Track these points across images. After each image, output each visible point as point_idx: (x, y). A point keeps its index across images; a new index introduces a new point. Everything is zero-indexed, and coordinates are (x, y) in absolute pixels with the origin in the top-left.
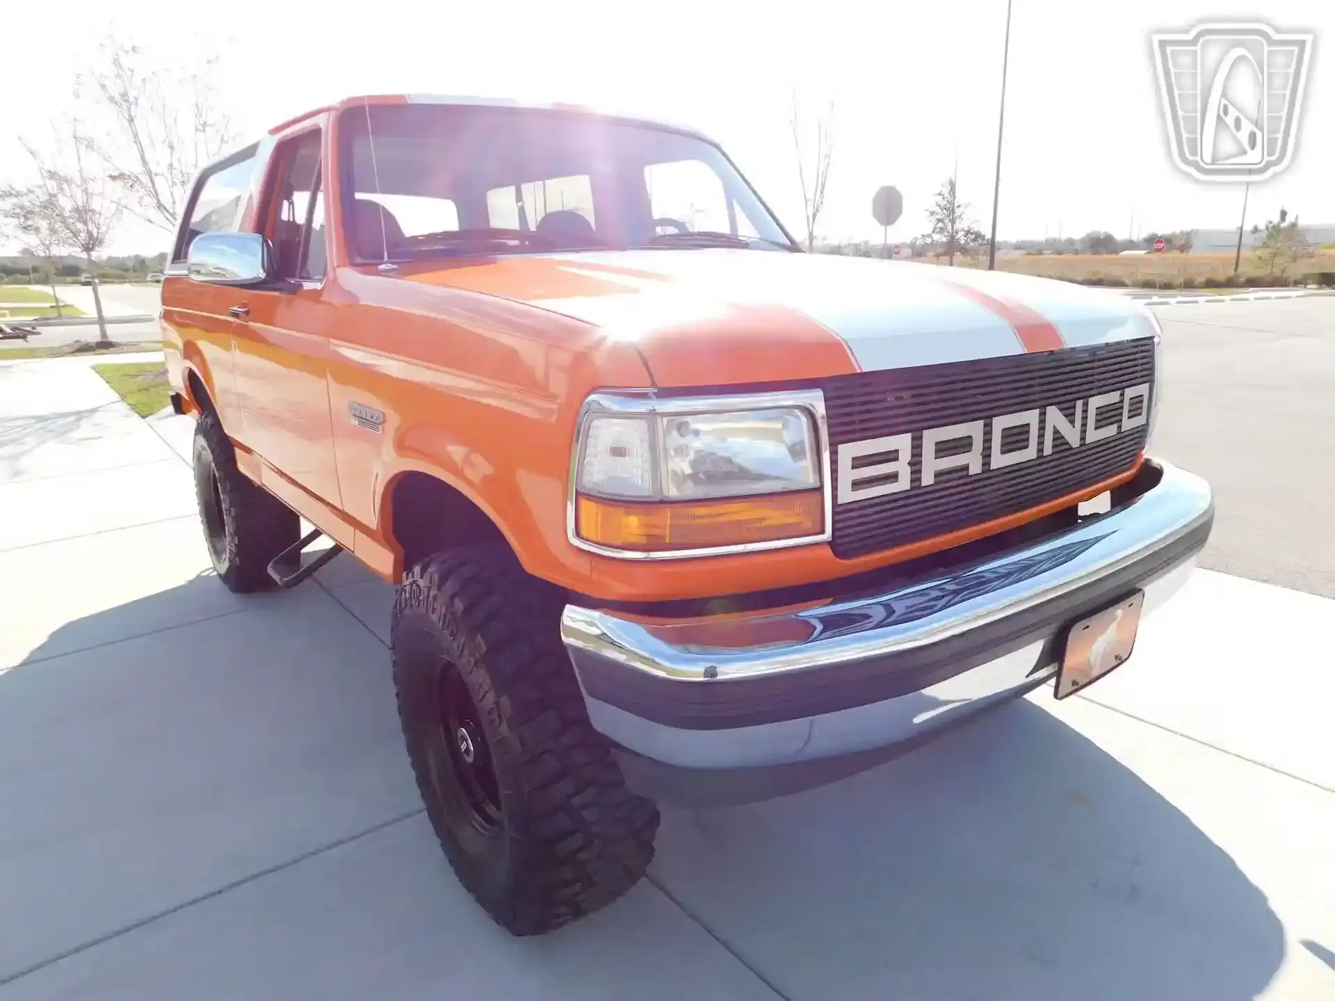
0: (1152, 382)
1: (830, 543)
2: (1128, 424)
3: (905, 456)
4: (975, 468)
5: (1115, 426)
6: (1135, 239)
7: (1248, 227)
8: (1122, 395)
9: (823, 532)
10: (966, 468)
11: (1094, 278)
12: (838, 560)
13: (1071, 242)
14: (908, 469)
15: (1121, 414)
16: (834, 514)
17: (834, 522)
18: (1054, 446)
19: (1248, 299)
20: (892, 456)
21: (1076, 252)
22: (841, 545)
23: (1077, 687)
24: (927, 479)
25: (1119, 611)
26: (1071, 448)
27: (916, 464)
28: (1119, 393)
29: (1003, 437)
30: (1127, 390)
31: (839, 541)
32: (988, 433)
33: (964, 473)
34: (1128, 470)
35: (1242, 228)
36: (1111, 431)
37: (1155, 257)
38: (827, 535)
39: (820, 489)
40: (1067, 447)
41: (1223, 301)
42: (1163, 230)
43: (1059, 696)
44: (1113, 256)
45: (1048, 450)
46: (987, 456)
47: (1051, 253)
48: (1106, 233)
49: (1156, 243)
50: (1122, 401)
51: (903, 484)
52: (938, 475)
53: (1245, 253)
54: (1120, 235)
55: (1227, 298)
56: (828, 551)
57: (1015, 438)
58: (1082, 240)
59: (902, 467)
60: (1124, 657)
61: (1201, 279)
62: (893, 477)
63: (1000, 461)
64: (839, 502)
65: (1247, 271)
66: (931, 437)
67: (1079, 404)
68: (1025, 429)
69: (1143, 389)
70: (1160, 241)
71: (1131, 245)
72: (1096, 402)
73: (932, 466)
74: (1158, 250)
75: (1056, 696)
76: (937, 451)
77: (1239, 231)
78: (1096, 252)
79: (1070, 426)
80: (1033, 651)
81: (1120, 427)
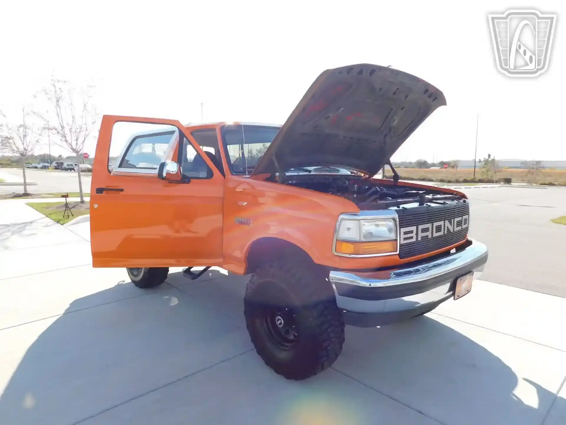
0: (469, 214)
1: (398, 255)
2: (464, 226)
3: (415, 232)
4: (430, 236)
5: (461, 227)
6: (435, 162)
7: (477, 160)
8: (462, 218)
9: (397, 251)
10: (428, 236)
11: (422, 178)
12: (400, 260)
13: (410, 163)
14: (415, 235)
15: (462, 223)
16: (400, 246)
17: (400, 249)
18: (447, 231)
19: (479, 188)
20: (412, 232)
21: (413, 167)
22: (401, 255)
23: (459, 297)
24: (419, 239)
25: (468, 277)
26: (451, 232)
27: (417, 234)
28: (461, 217)
29: (436, 228)
30: (463, 217)
31: (400, 254)
32: (433, 227)
33: (427, 237)
34: (463, 240)
35: (475, 160)
36: (460, 228)
37: (444, 170)
38: (398, 252)
39: (397, 240)
40: (450, 232)
41: (470, 188)
42: (446, 160)
43: (455, 299)
44: (427, 169)
45: (446, 232)
46: (432, 233)
47: (404, 168)
48: (424, 160)
49: (443, 164)
50: (462, 220)
51: (414, 240)
52: (422, 237)
53: (477, 169)
54: (430, 161)
55: (472, 187)
56: (398, 257)
57: (439, 229)
58: (415, 163)
59: (414, 235)
60: (469, 291)
61: (461, 180)
62: (412, 238)
63: (436, 235)
64: (401, 243)
65: (478, 177)
66: (421, 227)
67: (453, 220)
68: (440, 226)
69: (466, 217)
70: (446, 165)
71: (433, 165)
72: (457, 219)
73: (421, 235)
74: (446, 168)
75: (454, 299)
76: (422, 231)
77: (474, 161)
78: (420, 167)
79: (451, 226)
80: (447, 286)
81: (462, 227)
